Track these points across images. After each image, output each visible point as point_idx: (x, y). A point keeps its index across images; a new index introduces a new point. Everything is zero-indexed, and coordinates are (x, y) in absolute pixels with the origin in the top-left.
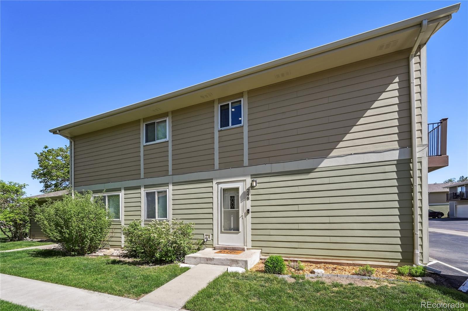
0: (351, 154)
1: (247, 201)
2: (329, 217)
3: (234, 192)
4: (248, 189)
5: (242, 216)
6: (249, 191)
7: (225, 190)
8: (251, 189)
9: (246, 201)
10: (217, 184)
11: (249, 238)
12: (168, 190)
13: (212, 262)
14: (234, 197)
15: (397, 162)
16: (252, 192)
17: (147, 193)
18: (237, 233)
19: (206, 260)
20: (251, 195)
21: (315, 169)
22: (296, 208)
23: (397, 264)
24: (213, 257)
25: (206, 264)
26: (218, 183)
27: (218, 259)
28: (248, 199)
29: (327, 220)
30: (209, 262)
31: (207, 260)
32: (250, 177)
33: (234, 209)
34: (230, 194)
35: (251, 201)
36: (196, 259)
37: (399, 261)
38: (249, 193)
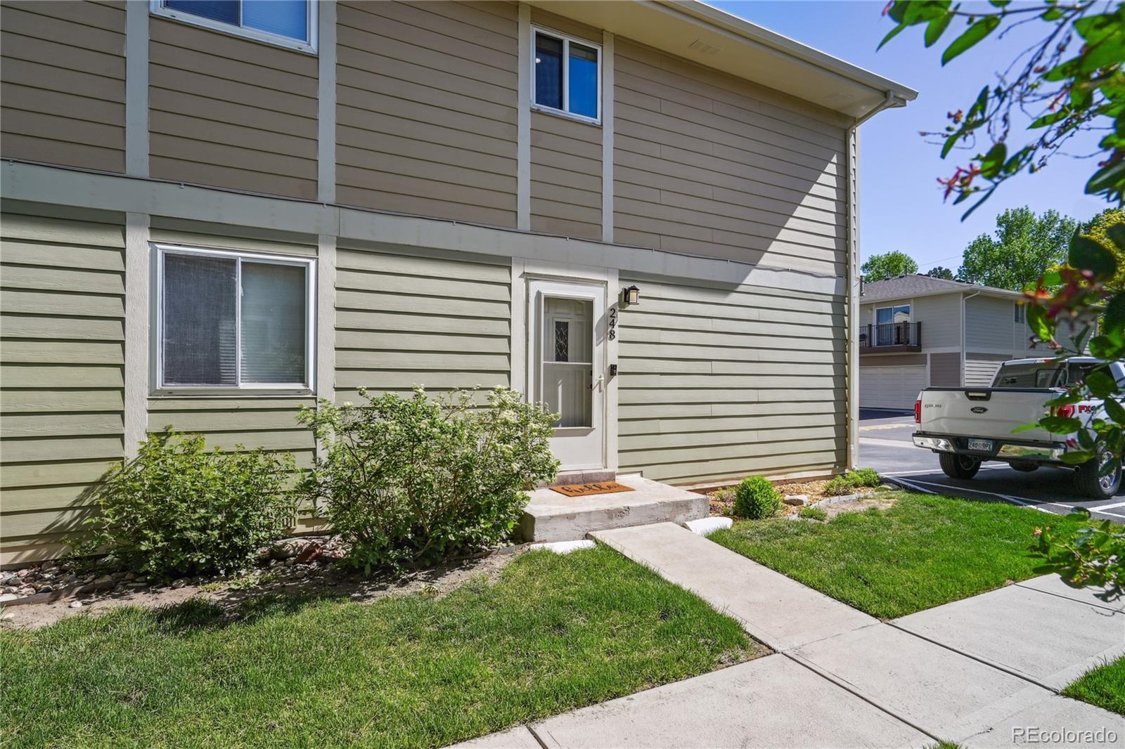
0: (788, 270)
1: (609, 341)
2: (757, 391)
3: (566, 311)
4: (613, 310)
5: (600, 382)
6: (615, 315)
7: (552, 301)
8: (620, 311)
9: (607, 341)
10: (523, 280)
11: (614, 444)
12: (312, 264)
13: (626, 520)
14: (566, 325)
15: (833, 298)
16: (622, 318)
17: (169, 258)
18: (585, 434)
19: (606, 515)
20: (620, 326)
21: (738, 285)
22: (706, 367)
23: (831, 471)
24: (626, 505)
25: (607, 529)
26: (528, 277)
27: (641, 507)
28: (612, 335)
29: (752, 396)
30: (615, 521)
31: (611, 518)
32: (618, 277)
33: (567, 361)
34: (557, 315)
35: (619, 342)
36: (575, 520)
37: (832, 466)
38: (615, 321)
